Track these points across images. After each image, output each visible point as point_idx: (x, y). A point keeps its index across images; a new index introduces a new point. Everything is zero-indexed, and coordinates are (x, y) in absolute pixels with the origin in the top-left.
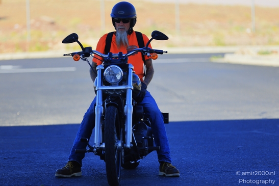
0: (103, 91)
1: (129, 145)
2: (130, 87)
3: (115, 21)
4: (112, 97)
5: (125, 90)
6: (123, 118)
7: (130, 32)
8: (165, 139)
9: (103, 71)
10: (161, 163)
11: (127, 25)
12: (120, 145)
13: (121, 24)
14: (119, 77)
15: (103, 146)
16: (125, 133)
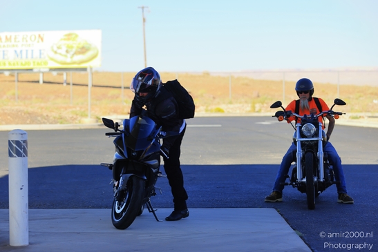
0: (301, 142)
1: (322, 180)
2: (320, 139)
3: (298, 93)
4: (308, 145)
5: (317, 141)
6: (317, 160)
7: (310, 99)
8: (343, 177)
9: (301, 128)
10: (340, 194)
11: (308, 95)
12: (316, 180)
13: (303, 94)
14: (312, 132)
15: (305, 180)
16: (319, 172)
